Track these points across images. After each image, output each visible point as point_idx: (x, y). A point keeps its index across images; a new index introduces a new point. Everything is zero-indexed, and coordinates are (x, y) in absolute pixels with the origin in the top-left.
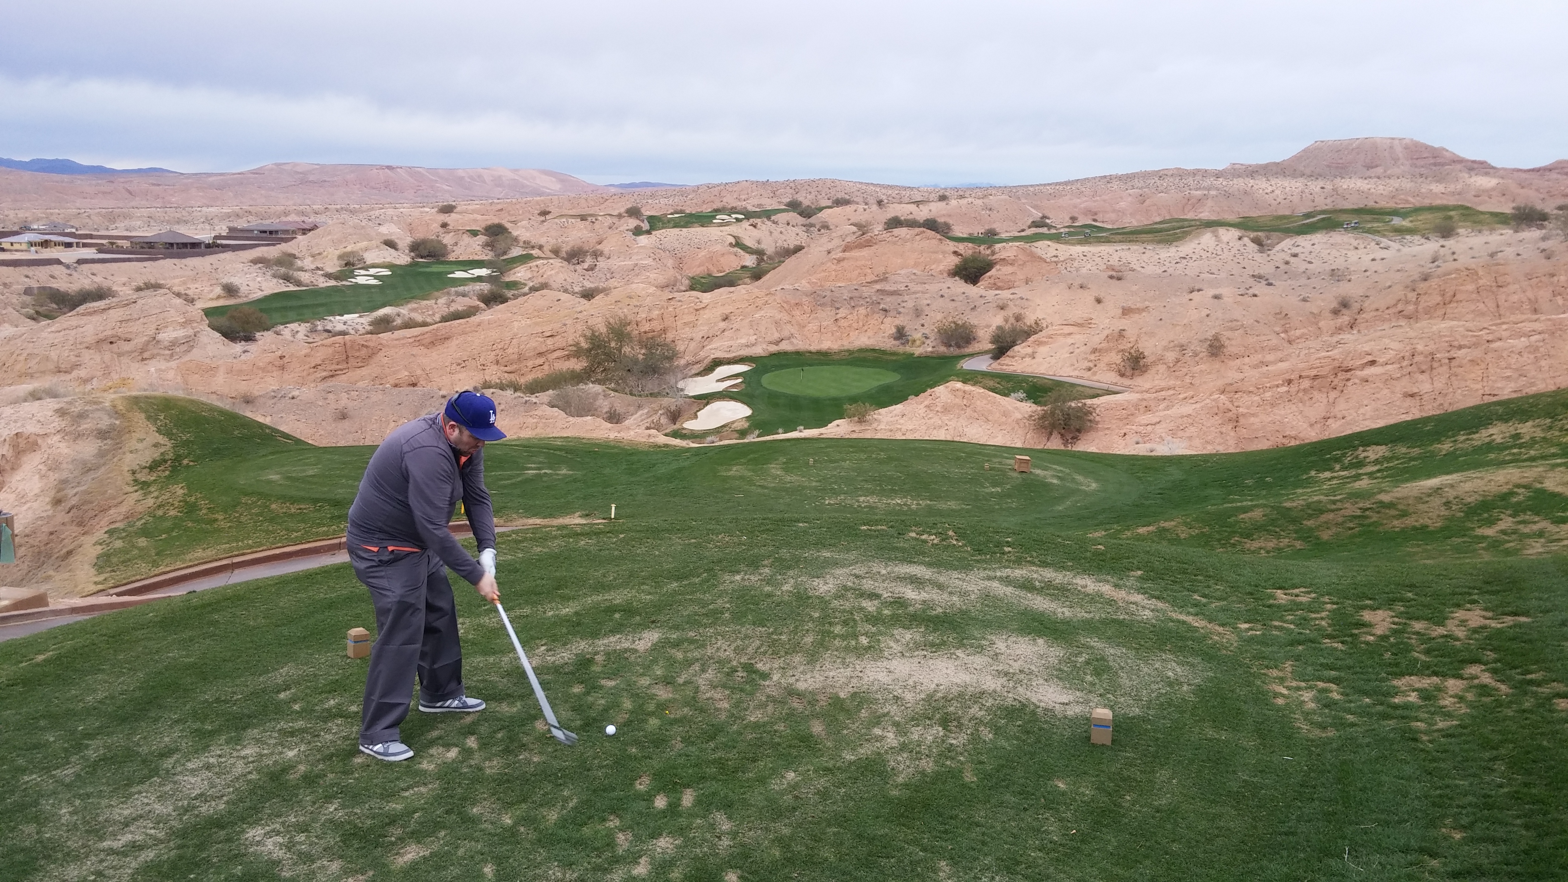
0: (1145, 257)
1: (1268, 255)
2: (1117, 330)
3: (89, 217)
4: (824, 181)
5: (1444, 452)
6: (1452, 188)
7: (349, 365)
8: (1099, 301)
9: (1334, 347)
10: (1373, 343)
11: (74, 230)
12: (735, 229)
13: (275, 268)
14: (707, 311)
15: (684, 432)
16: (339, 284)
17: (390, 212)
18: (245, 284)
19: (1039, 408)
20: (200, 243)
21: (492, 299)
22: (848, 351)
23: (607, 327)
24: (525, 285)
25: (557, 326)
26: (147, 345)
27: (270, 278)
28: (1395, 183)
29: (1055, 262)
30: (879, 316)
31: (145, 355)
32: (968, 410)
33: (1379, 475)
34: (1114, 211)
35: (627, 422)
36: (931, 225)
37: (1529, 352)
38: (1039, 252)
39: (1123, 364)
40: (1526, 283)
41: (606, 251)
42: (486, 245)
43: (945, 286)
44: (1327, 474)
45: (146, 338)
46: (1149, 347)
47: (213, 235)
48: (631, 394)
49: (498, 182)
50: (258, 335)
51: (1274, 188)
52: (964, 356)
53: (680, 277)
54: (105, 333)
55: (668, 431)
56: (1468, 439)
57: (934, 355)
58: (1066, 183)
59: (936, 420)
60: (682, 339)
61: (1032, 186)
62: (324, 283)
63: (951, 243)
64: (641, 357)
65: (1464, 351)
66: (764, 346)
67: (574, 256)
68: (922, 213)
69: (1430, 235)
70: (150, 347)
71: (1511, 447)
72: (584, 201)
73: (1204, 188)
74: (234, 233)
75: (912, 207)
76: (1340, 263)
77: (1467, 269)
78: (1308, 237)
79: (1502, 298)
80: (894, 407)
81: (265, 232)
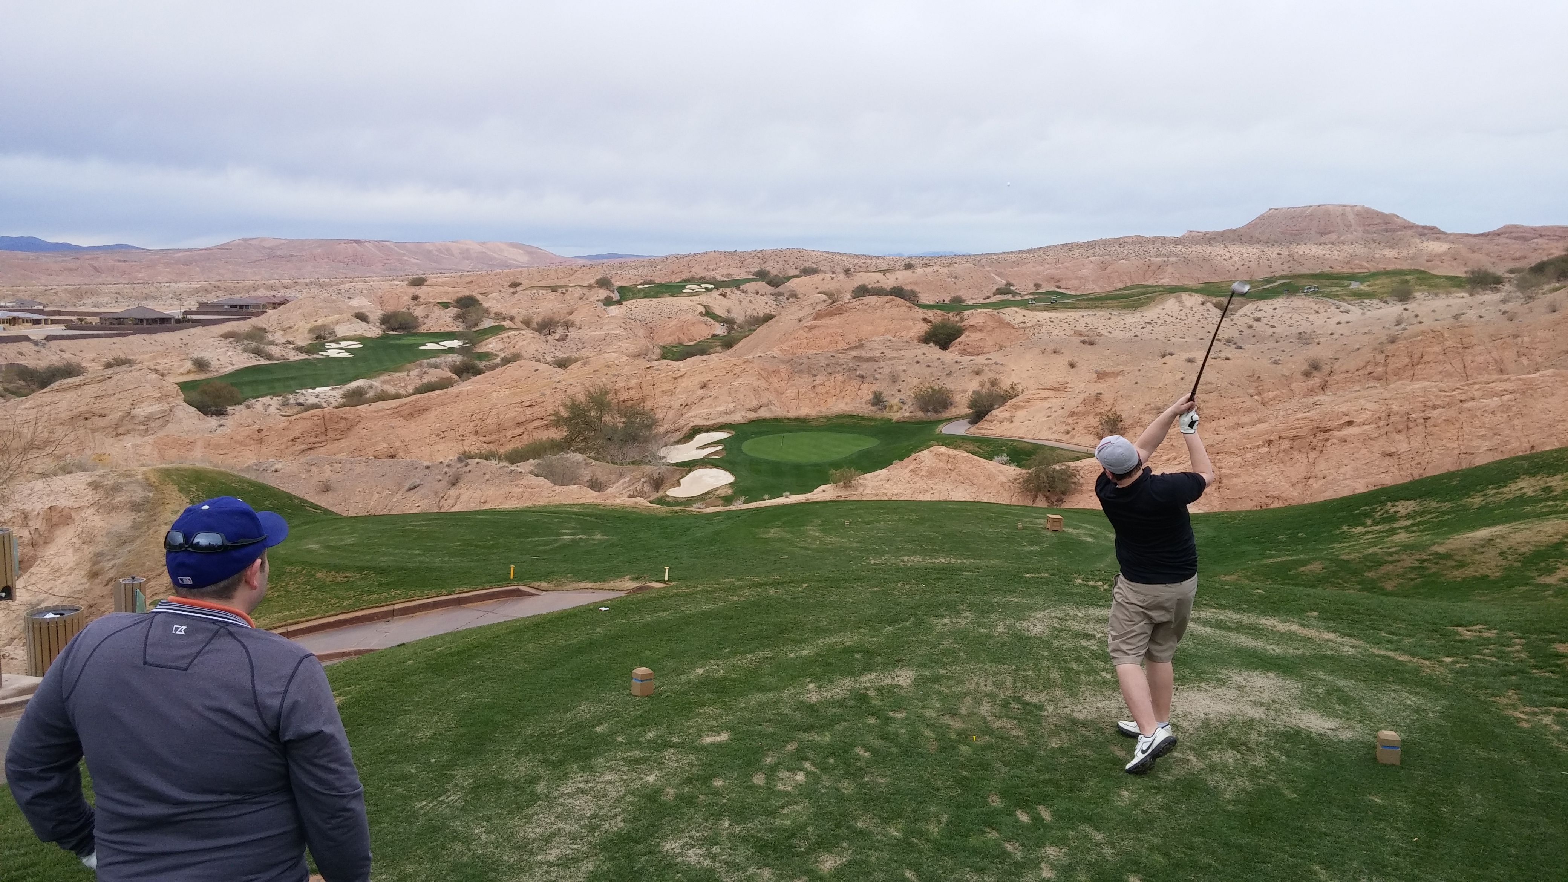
0: (1111, 323)
1: (1232, 320)
2: (1094, 394)
3: (56, 293)
4: (791, 251)
5: (1476, 506)
6: (1404, 253)
7: (328, 438)
8: (1072, 365)
9: (1311, 408)
10: (1349, 404)
11: (41, 307)
12: (704, 299)
13: (246, 342)
14: (685, 379)
15: (667, 499)
16: (310, 358)
17: (360, 285)
18: (215, 359)
19: (1024, 471)
20: (170, 319)
21: (466, 371)
22: (826, 417)
23: (587, 396)
24: (497, 355)
25: (536, 396)
26: (122, 421)
27: (240, 352)
28: (1349, 249)
29: (1023, 328)
30: (856, 382)
31: (120, 431)
32: (953, 474)
33: (1415, 528)
34: (1077, 278)
35: (609, 490)
36: (898, 292)
37: (1502, 412)
38: (1007, 319)
39: (1100, 427)
40: (1491, 344)
41: (577, 323)
42: (458, 317)
43: (919, 352)
44: (1360, 529)
45: (120, 414)
46: (1125, 410)
47: (183, 311)
48: (613, 463)
49: (466, 254)
50: (230, 409)
51: (1232, 254)
52: (941, 421)
53: (651, 347)
54: (80, 409)
55: (651, 499)
56: (1498, 493)
57: (913, 420)
58: (1029, 251)
59: (922, 485)
60: (661, 408)
61: (995, 254)
62: (294, 356)
63: (921, 311)
64: (620, 425)
65: (1438, 411)
66: (743, 413)
67: (546, 327)
68: (889, 282)
69: (1388, 299)
70: (125, 422)
71: (1545, 500)
72: (553, 273)
73: (1164, 255)
74: (204, 308)
75: (879, 276)
76: (1305, 327)
77: (1433, 331)
78: (1270, 301)
79: (1468, 359)
80: (879, 471)
81: (235, 306)
